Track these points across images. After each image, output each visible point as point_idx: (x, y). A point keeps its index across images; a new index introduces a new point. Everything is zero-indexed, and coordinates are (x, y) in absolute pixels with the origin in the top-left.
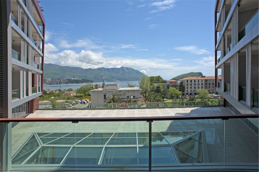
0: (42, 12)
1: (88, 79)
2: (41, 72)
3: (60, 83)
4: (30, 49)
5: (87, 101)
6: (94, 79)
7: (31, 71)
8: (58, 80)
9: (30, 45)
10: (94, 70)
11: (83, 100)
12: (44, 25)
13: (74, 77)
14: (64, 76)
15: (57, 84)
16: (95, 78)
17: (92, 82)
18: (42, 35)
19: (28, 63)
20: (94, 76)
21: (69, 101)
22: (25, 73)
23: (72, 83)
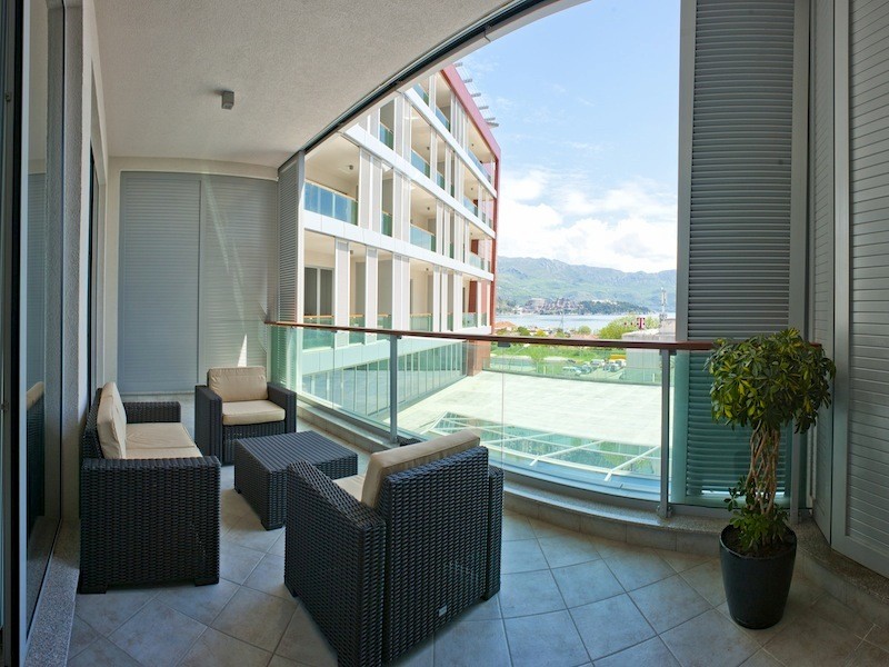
0: (493, 130)
1: (637, 302)
2: (490, 277)
3: (566, 312)
4: (459, 222)
5: (620, 363)
6: (650, 302)
7: (461, 273)
8: (562, 303)
9: (459, 214)
10: (651, 277)
11: (611, 361)
12: (497, 161)
13: (598, 295)
14: (576, 293)
15: (558, 313)
16: (652, 299)
17: (645, 310)
18: (491, 187)
19: (452, 257)
20: (651, 296)
21: (577, 360)
22: (445, 278)
23: (594, 312)
